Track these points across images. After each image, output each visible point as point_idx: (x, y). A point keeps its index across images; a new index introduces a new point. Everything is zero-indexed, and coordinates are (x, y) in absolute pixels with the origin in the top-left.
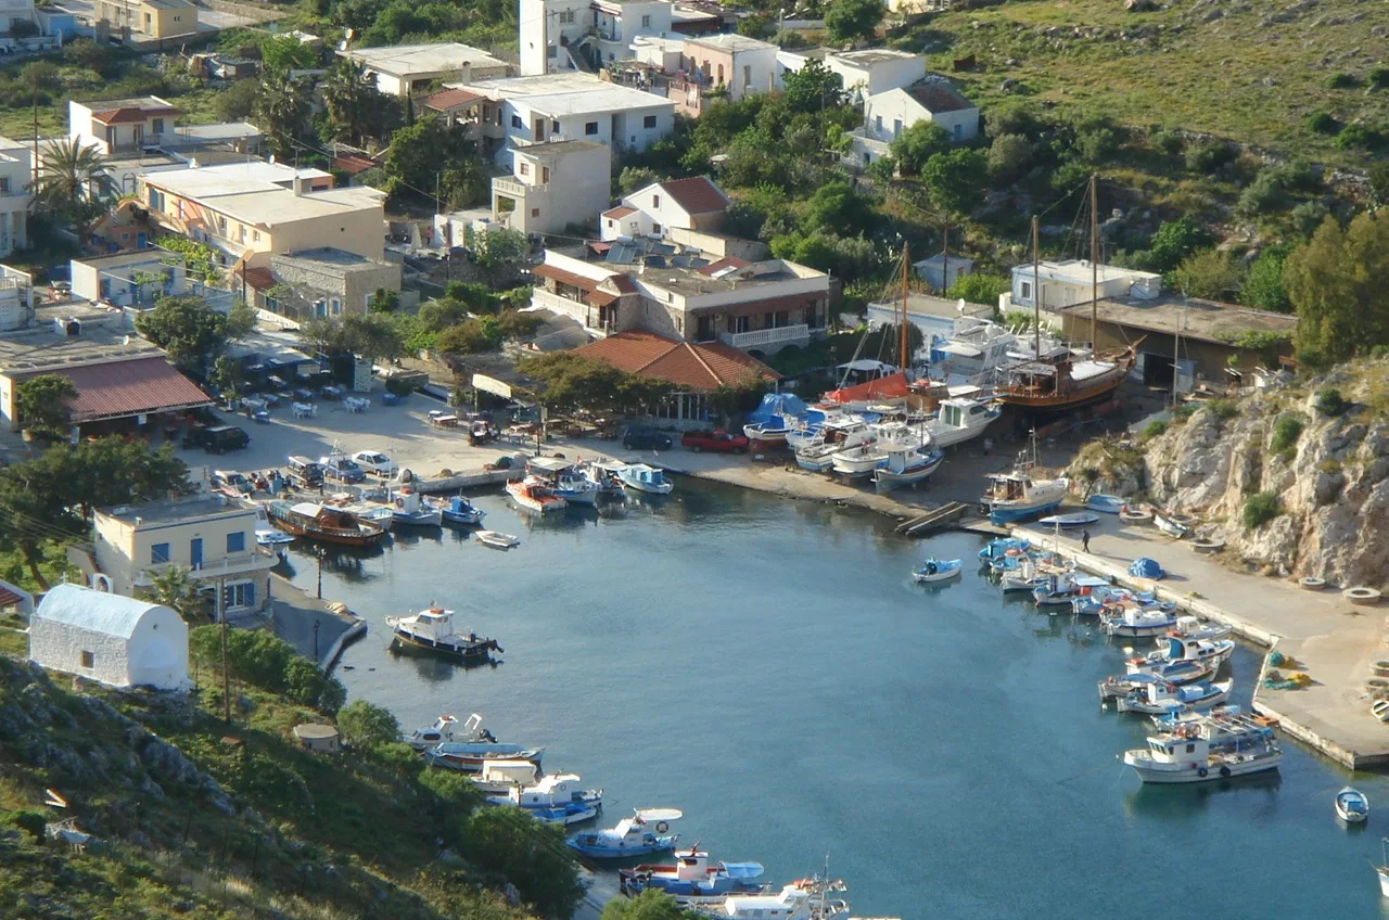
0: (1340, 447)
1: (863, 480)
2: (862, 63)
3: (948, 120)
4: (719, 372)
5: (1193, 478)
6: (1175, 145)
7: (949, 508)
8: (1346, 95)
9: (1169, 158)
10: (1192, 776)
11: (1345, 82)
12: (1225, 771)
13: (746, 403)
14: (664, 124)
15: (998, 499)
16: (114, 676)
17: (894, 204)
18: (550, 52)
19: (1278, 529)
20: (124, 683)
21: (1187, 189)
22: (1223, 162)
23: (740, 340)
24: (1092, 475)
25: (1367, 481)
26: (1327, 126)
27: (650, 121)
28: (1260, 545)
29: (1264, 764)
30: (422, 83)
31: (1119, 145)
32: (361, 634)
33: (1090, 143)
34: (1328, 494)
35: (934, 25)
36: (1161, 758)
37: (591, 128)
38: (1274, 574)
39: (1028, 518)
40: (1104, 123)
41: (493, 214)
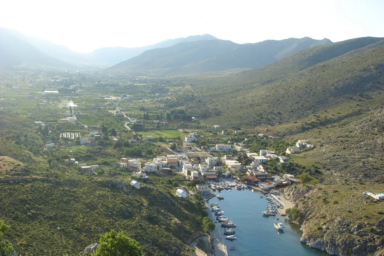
0: (295, 190)
1: (262, 189)
2: (281, 157)
3: (285, 162)
4: (256, 179)
5: (287, 192)
6: (301, 166)
7: (267, 192)
8: (316, 164)
9: (300, 167)
10: (267, 214)
11: (316, 163)
12: (270, 214)
13: (257, 182)
14: (266, 160)
15: (271, 192)
16: (180, 196)
17: (279, 168)
18: (262, 154)
19: (289, 197)
20: (180, 197)
21: (301, 170)
22: (304, 168)
23: (259, 177)
24: (280, 191)
25: (296, 193)
26: (313, 166)
27: (265, 160)
28: (288, 198)
29: (274, 214)
30: (251, 156)
31: (297, 165)
32: (215, 196)
33: (295, 165)
34: (293, 194)
35: (290, 155)
36: (265, 213)
37: (260, 160)
38: (288, 200)
39: (273, 194)
40: (296, 164)
41: (250, 166)
